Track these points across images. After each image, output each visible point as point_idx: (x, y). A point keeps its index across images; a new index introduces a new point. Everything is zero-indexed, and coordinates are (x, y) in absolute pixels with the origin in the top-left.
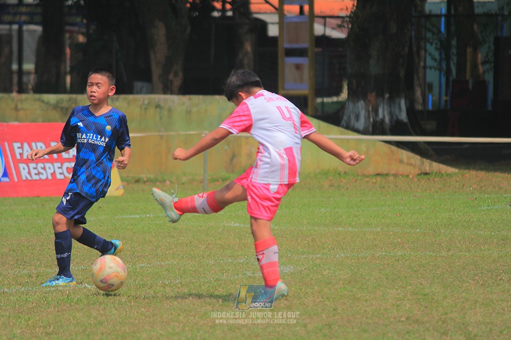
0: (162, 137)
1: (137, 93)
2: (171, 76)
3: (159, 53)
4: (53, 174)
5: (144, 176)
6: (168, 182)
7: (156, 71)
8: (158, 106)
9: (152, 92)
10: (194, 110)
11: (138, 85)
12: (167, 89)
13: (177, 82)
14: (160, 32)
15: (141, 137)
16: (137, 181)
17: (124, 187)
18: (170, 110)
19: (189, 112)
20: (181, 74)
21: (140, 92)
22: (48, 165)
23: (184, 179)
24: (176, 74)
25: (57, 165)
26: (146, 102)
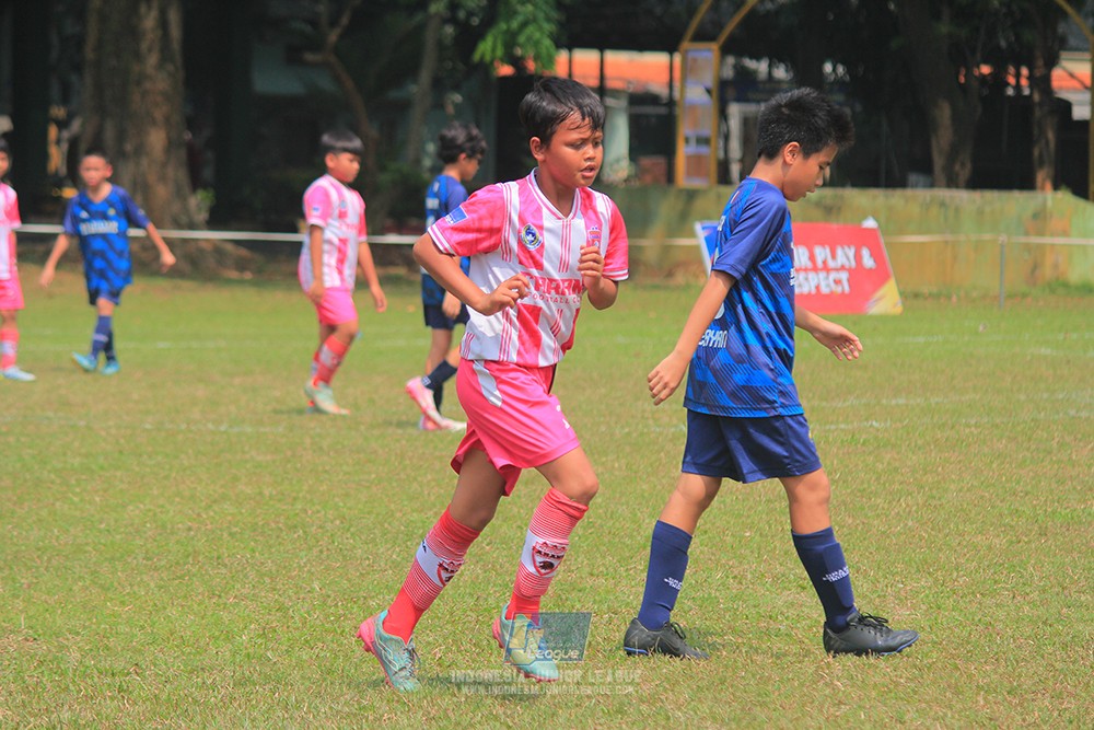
0: (946, 242)
1: (912, 187)
2: (957, 167)
3: (943, 139)
4: (818, 288)
5: (925, 290)
6: (954, 298)
7: (939, 162)
8: (943, 204)
9: (932, 185)
10: (988, 209)
11: (913, 178)
12: (952, 183)
13: (965, 173)
14: (944, 113)
15: (923, 244)
16: (916, 296)
17: (903, 303)
18: (957, 210)
19: (980, 212)
20: (969, 166)
21: (915, 186)
22: (812, 275)
23: (975, 294)
24: (963, 165)
25: (822, 275)
26: (928, 199)
